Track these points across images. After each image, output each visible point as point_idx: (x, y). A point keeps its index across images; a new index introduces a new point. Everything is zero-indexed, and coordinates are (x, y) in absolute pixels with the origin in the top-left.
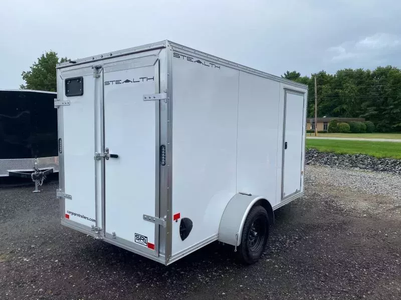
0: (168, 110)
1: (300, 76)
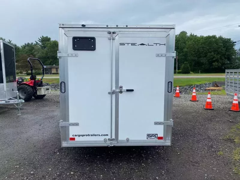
0: (175, 63)
1: (51, 40)
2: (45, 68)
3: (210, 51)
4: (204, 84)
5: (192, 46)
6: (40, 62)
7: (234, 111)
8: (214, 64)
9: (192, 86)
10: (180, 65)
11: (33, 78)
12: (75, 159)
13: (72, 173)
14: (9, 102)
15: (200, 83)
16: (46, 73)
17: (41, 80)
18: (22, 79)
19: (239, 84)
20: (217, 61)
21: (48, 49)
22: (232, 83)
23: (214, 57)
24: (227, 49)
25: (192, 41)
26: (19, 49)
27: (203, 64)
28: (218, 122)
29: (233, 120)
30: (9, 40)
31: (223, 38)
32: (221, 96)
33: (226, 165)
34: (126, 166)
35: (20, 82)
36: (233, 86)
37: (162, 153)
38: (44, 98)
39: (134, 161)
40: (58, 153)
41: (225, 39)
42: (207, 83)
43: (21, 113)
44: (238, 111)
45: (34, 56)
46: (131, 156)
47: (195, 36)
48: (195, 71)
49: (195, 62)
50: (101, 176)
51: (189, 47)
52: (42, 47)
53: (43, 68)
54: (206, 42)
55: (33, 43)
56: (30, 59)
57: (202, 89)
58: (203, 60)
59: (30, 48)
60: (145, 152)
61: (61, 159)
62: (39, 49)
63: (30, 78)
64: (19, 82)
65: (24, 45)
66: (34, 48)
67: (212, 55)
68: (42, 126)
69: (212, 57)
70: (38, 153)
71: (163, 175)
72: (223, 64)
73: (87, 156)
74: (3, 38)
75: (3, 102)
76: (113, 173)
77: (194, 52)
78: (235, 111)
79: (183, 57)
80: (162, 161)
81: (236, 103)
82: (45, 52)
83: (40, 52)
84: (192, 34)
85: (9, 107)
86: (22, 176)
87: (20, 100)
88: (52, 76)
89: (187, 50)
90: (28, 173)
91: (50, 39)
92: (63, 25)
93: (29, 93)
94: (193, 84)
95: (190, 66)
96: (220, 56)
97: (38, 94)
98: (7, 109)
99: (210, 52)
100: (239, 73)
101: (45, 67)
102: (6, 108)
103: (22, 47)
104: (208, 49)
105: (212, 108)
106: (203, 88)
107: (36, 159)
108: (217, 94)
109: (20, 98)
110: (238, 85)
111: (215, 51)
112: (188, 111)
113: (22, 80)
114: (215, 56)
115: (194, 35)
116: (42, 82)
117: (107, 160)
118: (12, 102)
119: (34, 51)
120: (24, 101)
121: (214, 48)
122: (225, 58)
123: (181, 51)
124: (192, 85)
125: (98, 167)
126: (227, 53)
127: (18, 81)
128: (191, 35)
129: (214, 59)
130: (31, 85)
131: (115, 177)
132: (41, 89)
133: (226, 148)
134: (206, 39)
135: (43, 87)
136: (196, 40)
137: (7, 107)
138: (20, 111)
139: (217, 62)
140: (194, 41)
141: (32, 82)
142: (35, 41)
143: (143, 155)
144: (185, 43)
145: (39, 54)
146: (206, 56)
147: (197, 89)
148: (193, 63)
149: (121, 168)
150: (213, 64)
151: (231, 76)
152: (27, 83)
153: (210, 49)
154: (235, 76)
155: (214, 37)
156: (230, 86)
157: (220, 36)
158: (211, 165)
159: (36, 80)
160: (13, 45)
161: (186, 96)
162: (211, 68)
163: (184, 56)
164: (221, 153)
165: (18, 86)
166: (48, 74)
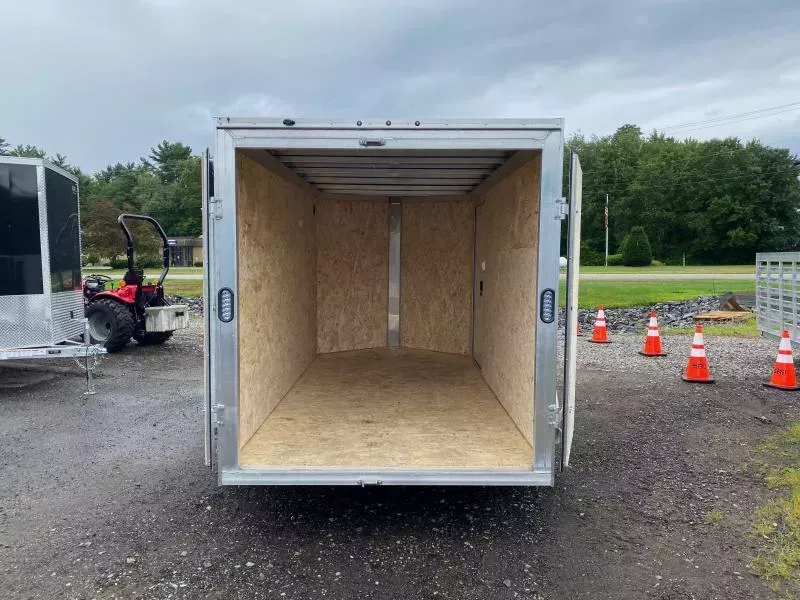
2: (173, 247)
3: (719, 189)
4: (695, 300)
5: (657, 173)
6: (156, 225)
7: (779, 388)
8: (732, 233)
9: (652, 308)
10: (617, 236)
11: (134, 278)
12: (261, 526)
13: (249, 564)
14: (60, 352)
15: (682, 297)
16: (173, 262)
17: (159, 284)
18: (98, 281)
19: (798, 300)
20: (743, 223)
21: (183, 183)
22: (777, 297)
23: (732, 212)
24: (776, 183)
25: (659, 156)
26: (87, 183)
27: (694, 234)
28: (721, 421)
29: (772, 417)
30: (58, 156)
31: (764, 146)
32: (745, 341)
33: (727, 550)
34: (414, 548)
35: (92, 290)
36: (781, 305)
37: (529, 512)
38: (166, 342)
39: (440, 535)
40: (209, 508)
41: (770, 151)
42: (706, 298)
43: (97, 387)
44: (796, 390)
45: (137, 206)
46: (434, 521)
47: (668, 139)
48: (669, 258)
49: (667, 227)
50: (338, 574)
51: (647, 179)
52: (163, 178)
53: (166, 245)
54: (708, 160)
55: (133, 164)
56: (125, 217)
57: (685, 316)
58: (697, 221)
59: (124, 181)
60: (476, 507)
61: (217, 524)
62: (152, 185)
63: (125, 279)
64: (88, 292)
65: (106, 170)
66: (135, 180)
67: (723, 205)
68: (160, 426)
69: (724, 210)
70: (148, 507)
71: (526, 575)
72: (765, 234)
73: (296, 516)
74: (38, 149)
75: (42, 353)
76: (373, 567)
77: (665, 192)
78: (782, 389)
79: (628, 211)
80: (528, 536)
81: (785, 362)
82: (171, 193)
83: (156, 194)
84: (659, 136)
85: (56, 368)
86: (101, 570)
87: (92, 347)
88: (193, 272)
89: (639, 188)
90: (119, 561)
91: (187, 151)
92: (228, 119)
93: (122, 325)
94: (658, 299)
95: (651, 241)
96: (754, 210)
97: (148, 330)
98: (52, 376)
99: (720, 196)
100: (798, 263)
101: (171, 242)
102: (48, 372)
103: (97, 177)
104: (712, 185)
105: (710, 378)
106: (691, 314)
107: (143, 524)
108: (732, 332)
109: (93, 342)
110: (794, 305)
111: (734, 191)
112: (629, 386)
113: (99, 283)
114: (737, 206)
115: (666, 138)
116: (161, 291)
117: (359, 529)
118: (67, 352)
119: (138, 191)
120: (105, 350)
121: (732, 181)
122: (772, 214)
123: (622, 192)
124: (655, 304)
125: (330, 549)
126: (777, 199)
127: (86, 288)
128: (655, 138)
129: (734, 218)
130: (126, 299)
131: (379, 577)
132: (157, 312)
133: (736, 502)
134: (705, 151)
135: (165, 307)
136: (672, 154)
137: (50, 368)
138: (92, 383)
139: (744, 227)
140: (665, 157)
141: (130, 290)
142: (142, 159)
143: (471, 518)
144: (633, 164)
145: (153, 201)
146: (704, 209)
147: (670, 315)
148: (662, 231)
149: (399, 553)
150: (729, 233)
151: (774, 276)
152: (116, 295)
153: (719, 183)
154: (787, 276)
155: (732, 144)
156: (773, 306)
157: (753, 142)
158: (678, 550)
159: (145, 284)
160: (70, 170)
161: (631, 338)
162: (723, 246)
163: (630, 207)
164: (717, 514)
165: (86, 302)
166: (182, 265)
